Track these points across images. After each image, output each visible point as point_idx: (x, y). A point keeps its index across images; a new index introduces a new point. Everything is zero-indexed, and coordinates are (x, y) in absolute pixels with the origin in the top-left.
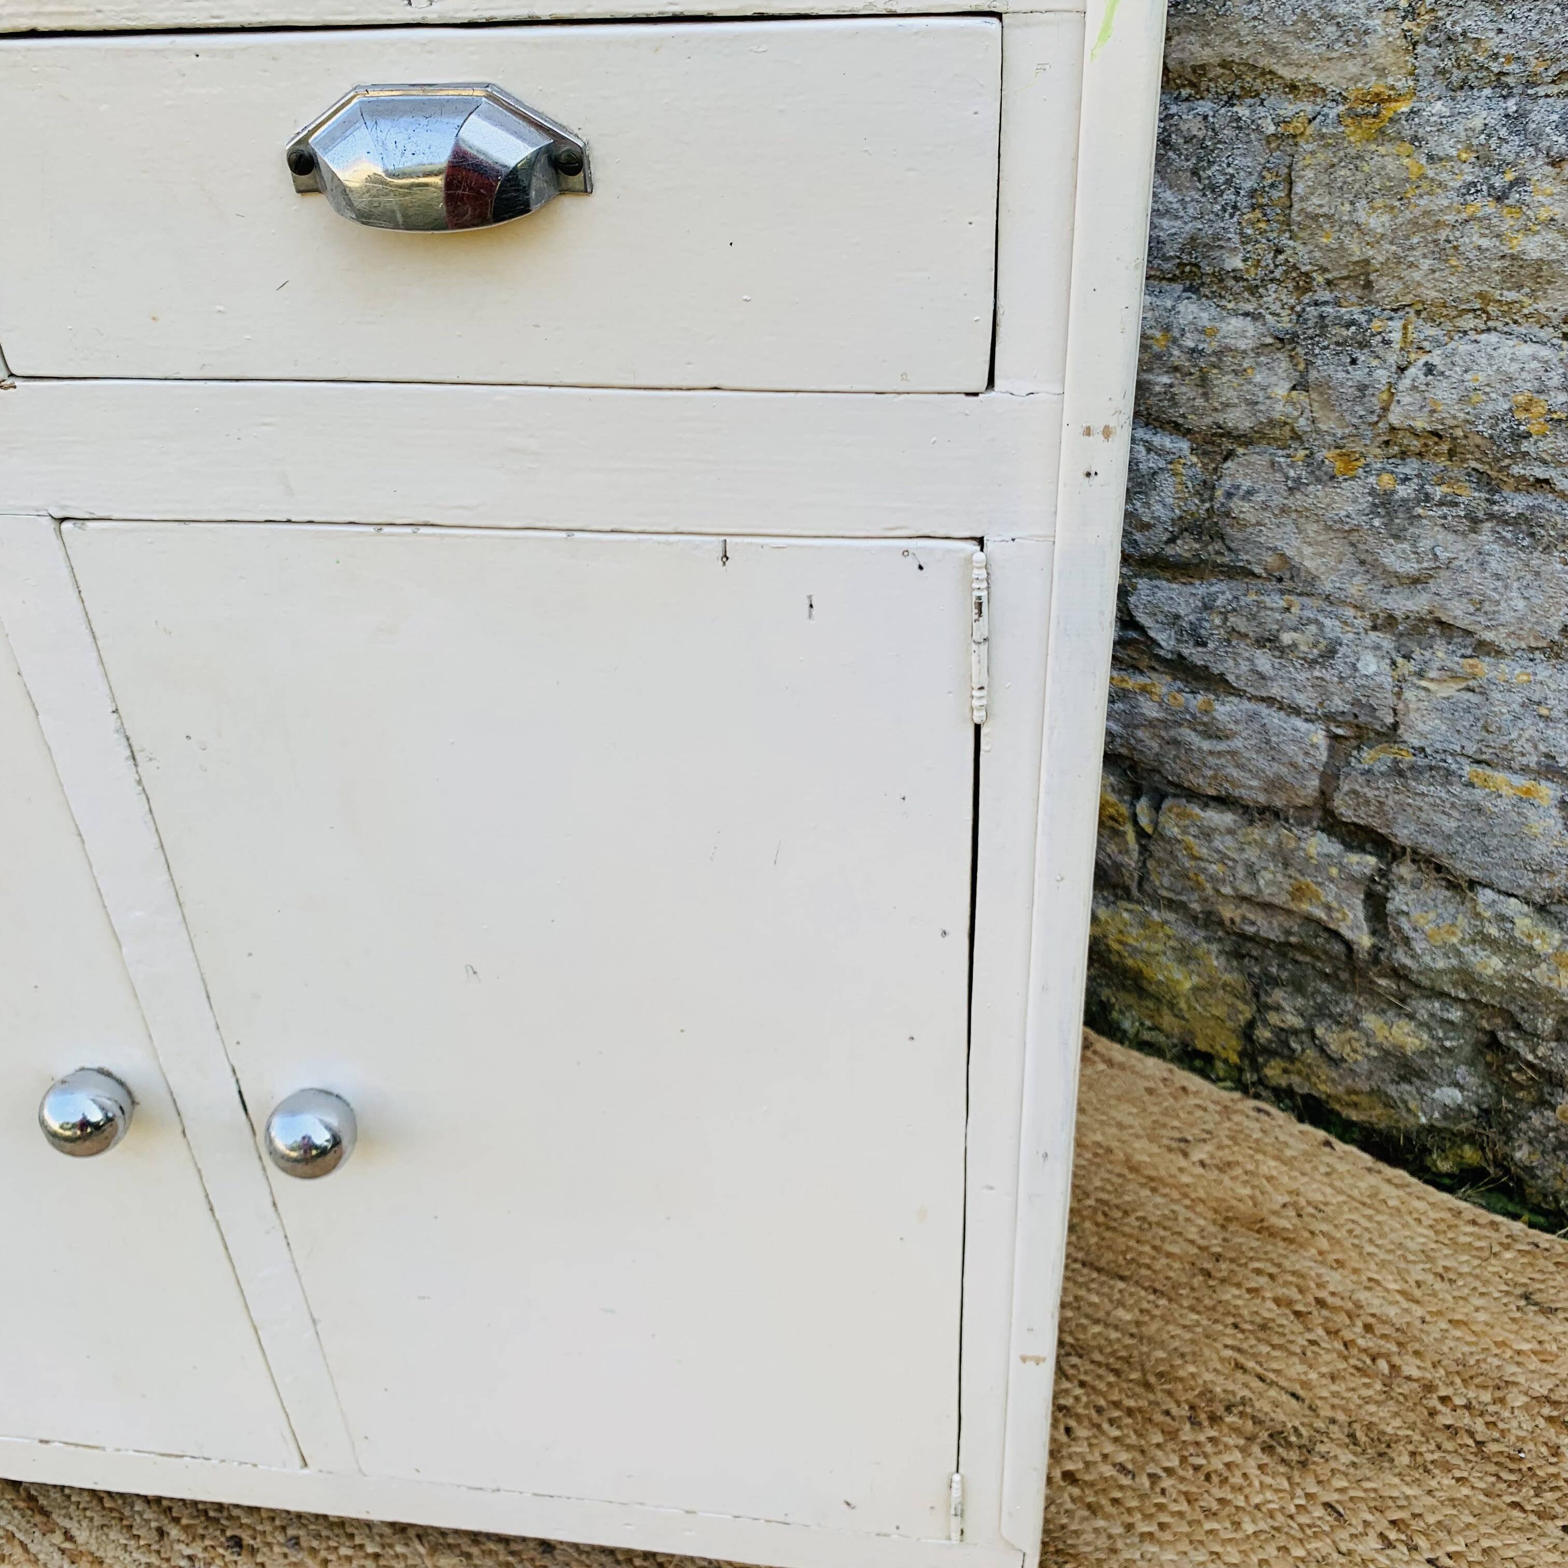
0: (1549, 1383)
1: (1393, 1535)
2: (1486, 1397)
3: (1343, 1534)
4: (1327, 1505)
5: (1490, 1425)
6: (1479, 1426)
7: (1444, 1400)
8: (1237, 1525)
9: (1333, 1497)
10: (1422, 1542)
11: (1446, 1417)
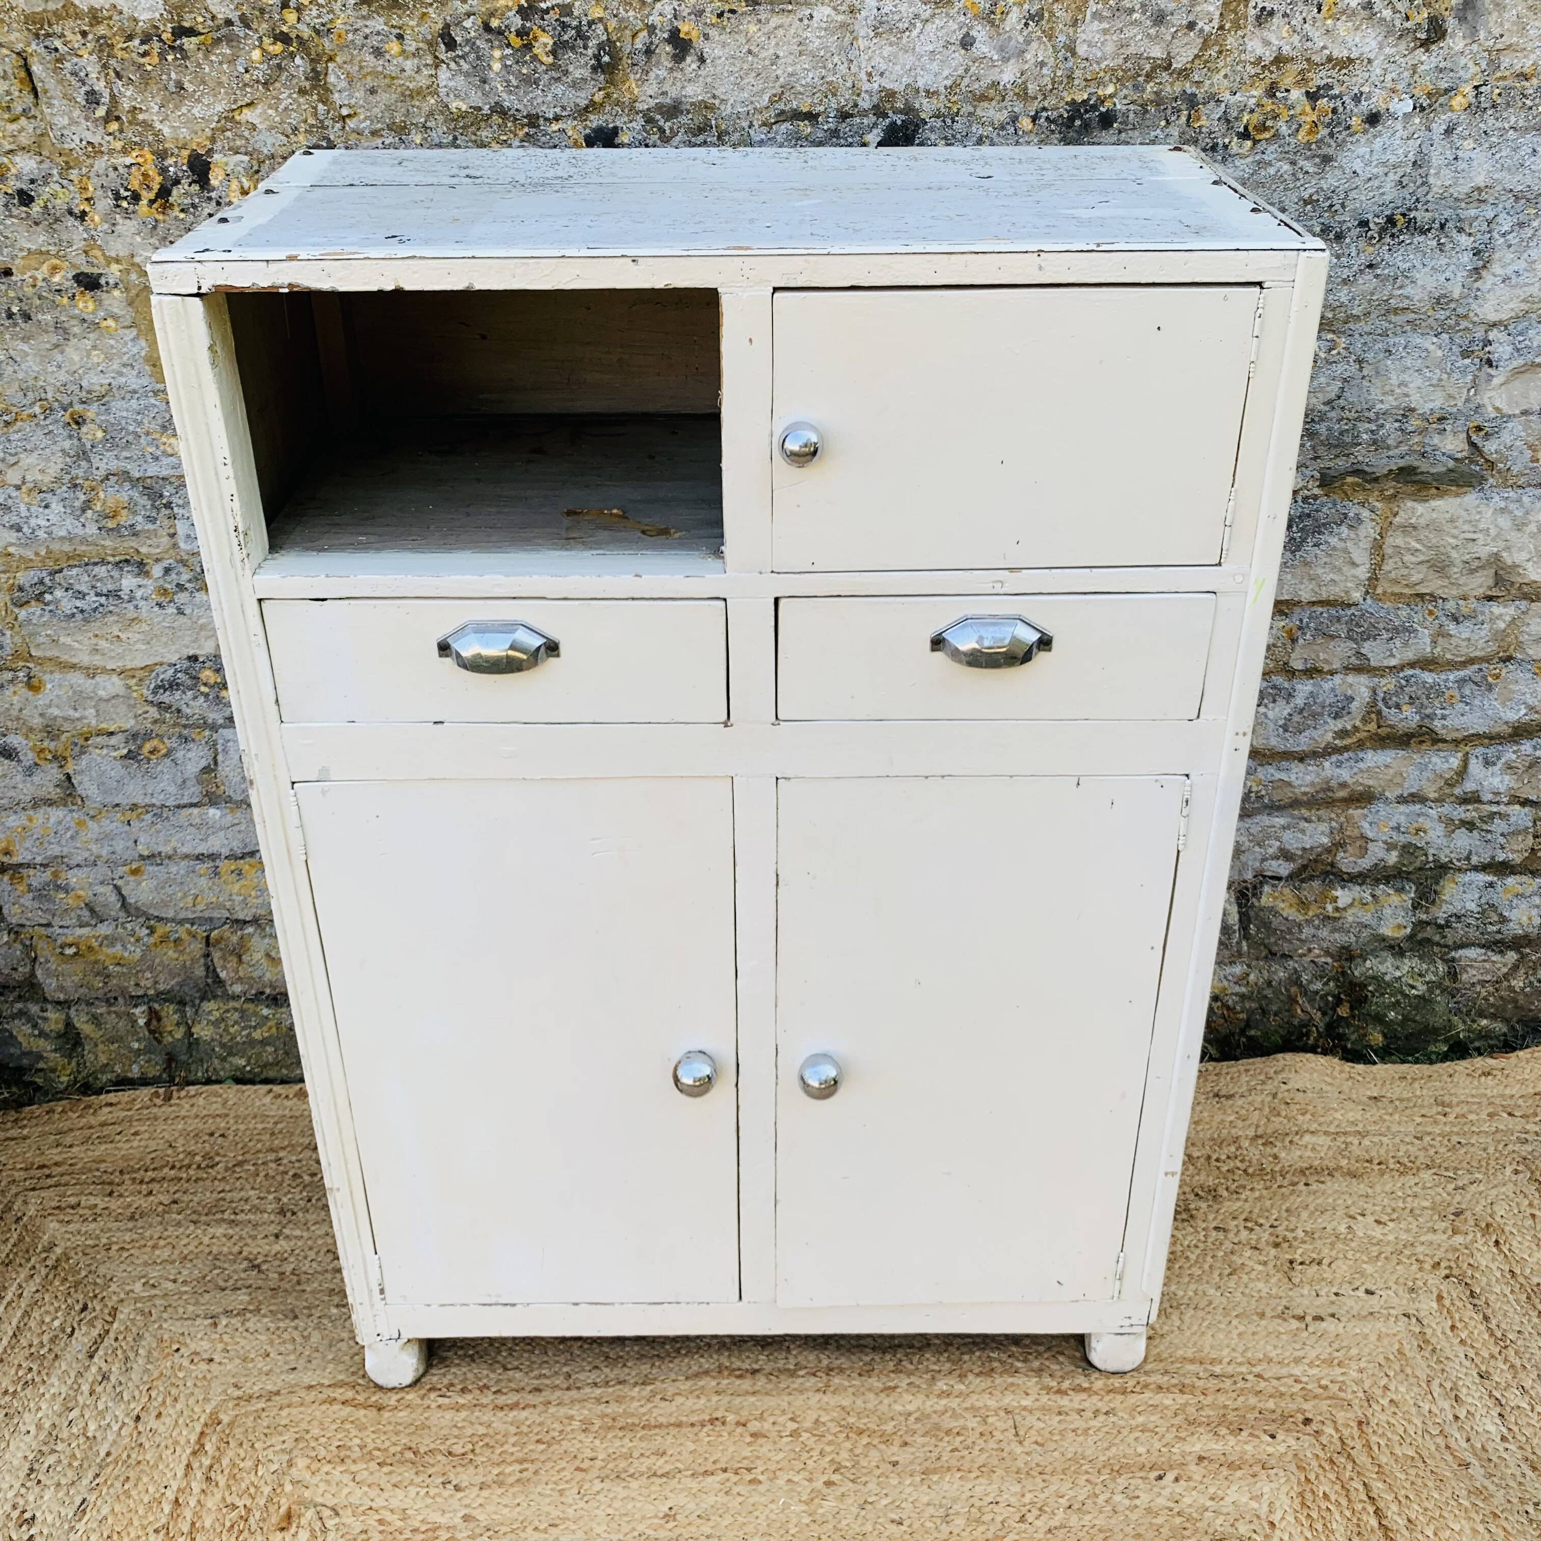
0: (1253, 1129)
1: (1249, 1225)
2: (1233, 1149)
3: (1231, 1235)
4: (1216, 1228)
5: (1242, 1161)
6: (1239, 1164)
7: (1217, 1160)
8: (1187, 1258)
9: (1214, 1224)
10: (1261, 1221)
11: (1224, 1169)
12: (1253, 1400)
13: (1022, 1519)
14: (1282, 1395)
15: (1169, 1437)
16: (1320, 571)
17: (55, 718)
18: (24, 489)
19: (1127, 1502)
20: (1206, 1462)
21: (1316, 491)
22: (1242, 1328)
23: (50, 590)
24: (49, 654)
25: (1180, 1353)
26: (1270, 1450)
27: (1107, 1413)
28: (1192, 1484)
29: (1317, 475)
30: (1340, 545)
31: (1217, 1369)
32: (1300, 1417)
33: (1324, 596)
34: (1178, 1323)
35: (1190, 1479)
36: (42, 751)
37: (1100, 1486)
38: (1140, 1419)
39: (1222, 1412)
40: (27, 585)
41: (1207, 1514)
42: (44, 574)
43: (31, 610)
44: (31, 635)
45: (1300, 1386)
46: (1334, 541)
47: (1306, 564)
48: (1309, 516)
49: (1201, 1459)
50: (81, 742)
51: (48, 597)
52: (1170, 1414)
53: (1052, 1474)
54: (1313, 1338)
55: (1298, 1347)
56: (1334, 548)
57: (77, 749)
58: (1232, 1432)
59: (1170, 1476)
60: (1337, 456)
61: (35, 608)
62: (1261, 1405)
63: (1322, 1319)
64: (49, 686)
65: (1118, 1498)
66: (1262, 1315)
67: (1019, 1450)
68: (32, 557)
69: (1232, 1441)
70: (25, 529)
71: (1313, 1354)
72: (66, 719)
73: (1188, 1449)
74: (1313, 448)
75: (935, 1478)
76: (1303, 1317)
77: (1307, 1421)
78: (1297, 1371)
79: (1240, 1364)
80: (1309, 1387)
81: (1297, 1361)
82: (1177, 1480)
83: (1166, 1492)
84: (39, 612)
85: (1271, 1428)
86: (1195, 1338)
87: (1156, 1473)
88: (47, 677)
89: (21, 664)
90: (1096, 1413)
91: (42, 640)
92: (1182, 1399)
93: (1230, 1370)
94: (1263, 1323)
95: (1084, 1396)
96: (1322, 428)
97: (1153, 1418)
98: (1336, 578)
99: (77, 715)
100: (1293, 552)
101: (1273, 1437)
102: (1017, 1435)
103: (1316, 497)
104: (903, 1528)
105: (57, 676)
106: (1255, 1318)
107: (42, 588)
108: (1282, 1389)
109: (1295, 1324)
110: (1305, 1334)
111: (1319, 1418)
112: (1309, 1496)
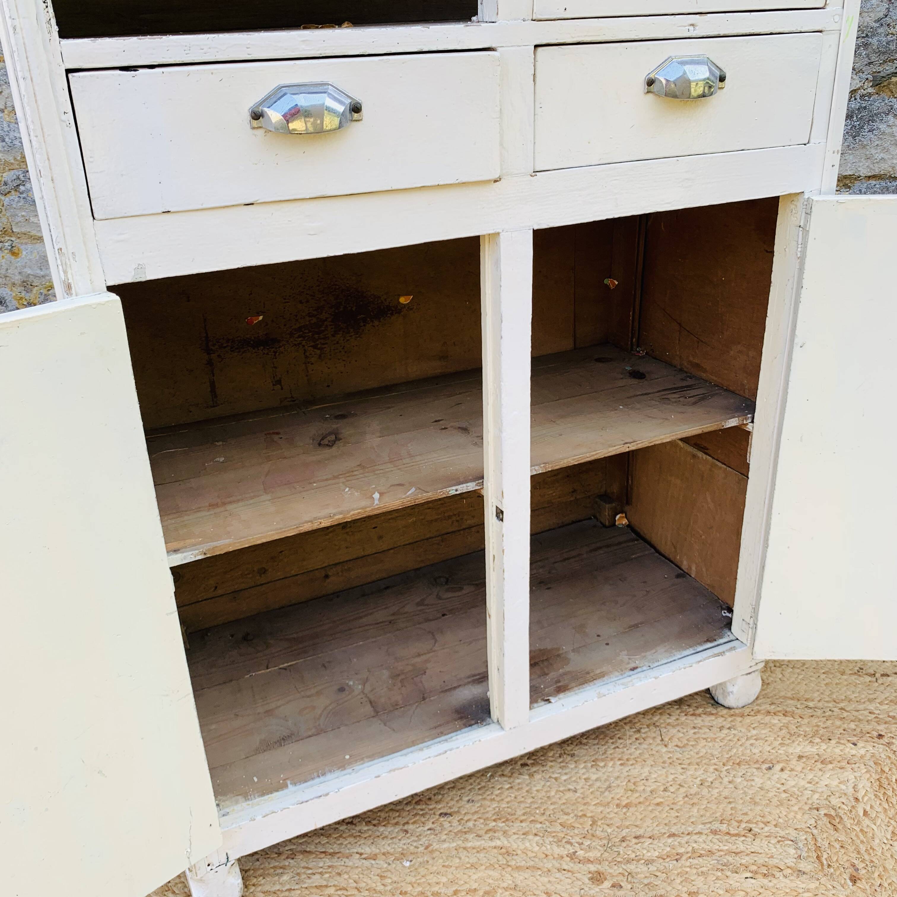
12: (838, 723)
13: (665, 790)
14: (860, 720)
15: (776, 743)
16: (873, 151)
17: (29, 275)
18: (6, 112)
19: (745, 783)
20: (804, 760)
21: (870, 90)
22: (828, 681)
23: (23, 183)
24: (23, 230)
25: (782, 694)
26: (854, 752)
27: (729, 728)
28: (794, 773)
29: (870, 77)
30: (888, 130)
31: (811, 704)
32: (875, 734)
33: (877, 172)
34: (781, 676)
35: (792, 770)
36: (21, 298)
37: (725, 773)
38: (754, 732)
39: (816, 728)
40: (9, 181)
41: (806, 792)
42: (20, 173)
43: (12, 198)
44: (13, 216)
45: (874, 716)
46: (883, 127)
47: (864, 147)
48: (865, 108)
49: (800, 757)
50: (44, 291)
51: (22, 188)
52: (776, 729)
53: (689, 764)
54: (882, 688)
55: (871, 692)
56: (884, 133)
57: (43, 297)
58: (823, 741)
59: (778, 767)
60: (885, 62)
61: (14, 196)
62: (845, 726)
63: (888, 676)
64: (24, 253)
65: (739, 780)
66: (843, 673)
67: (664, 750)
68: (12, 161)
69: (824, 746)
70: (7, 140)
71: (883, 697)
72: (35, 276)
73: (791, 750)
74: (868, 56)
75: (602, 764)
76: (874, 674)
77: (880, 736)
78: (871, 707)
79: (827, 702)
80: (881, 716)
81: (871, 701)
82: (782, 770)
83: (775, 777)
84: (17, 199)
85: (854, 739)
86: (793, 685)
87: (767, 766)
88: (22, 247)
89: (7, 238)
90: (721, 728)
91: (20, 219)
92: (785, 720)
93: (820, 705)
94: (845, 677)
95: (713, 718)
96: (874, 41)
97: (763, 732)
98: (886, 156)
99: (42, 273)
100: (854, 137)
101: (855, 744)
102: (662, 740)
103: (870, 95)
104: (578, 795)
105: (29, 246)
106: (837, 674)
107: (18, 182)
108: (861, 717)
109: (869, 679)
110: (877, 684)
111: (890, 735)
112: (885, 782)
